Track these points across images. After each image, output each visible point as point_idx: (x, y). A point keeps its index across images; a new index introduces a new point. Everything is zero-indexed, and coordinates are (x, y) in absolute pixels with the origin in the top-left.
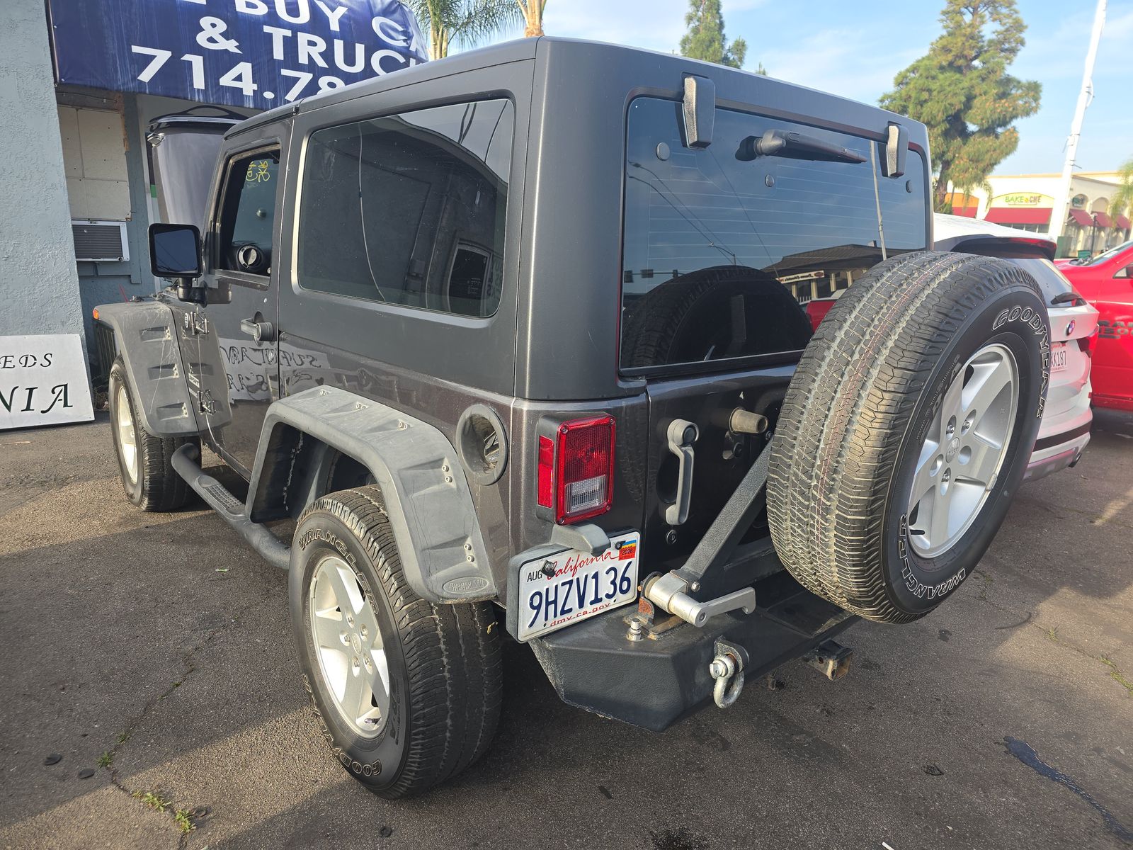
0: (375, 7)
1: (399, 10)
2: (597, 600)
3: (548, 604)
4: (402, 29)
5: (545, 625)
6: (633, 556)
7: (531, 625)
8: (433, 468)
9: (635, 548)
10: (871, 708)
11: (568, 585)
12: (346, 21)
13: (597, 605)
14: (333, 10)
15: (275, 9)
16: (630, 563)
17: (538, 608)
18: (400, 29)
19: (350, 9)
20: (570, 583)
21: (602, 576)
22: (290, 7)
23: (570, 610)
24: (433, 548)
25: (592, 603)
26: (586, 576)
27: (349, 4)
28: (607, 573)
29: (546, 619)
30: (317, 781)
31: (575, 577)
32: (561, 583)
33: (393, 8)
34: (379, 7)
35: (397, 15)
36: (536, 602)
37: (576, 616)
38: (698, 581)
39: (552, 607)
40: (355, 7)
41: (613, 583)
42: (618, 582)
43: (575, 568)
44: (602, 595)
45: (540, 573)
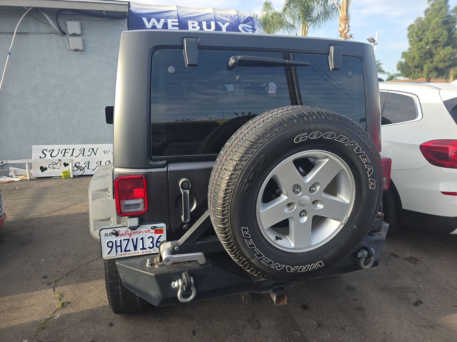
0: (241, 21)
1: (251, 20)
2: (143, 248)
3: (117, 246)
4: (252, 27)
5: (116, 255)
6: (162, 233)
7: (109, 253)
8: (105, 191)
9: (163, 230)
10: (344, 328)
11: (127, 241)
12: (229, 28)
13: (145, 251)
14: (224, 24)
15: (202, 27)
16: (160, 236)
17: (112, 247)
18: (251, 27)
19: (231, 23)
20: (128, 240)
21: (146, 239)
22: (208, 26)
23: (130, 251)
24: (98, 221)
25: (141, 249)
26: (137, 238)
27: (230, 21)
28: (149, 238)
29: (117, 252)
30: (106, 302)
31: (131, 238)
32: (123, 239)
33: (248, 20)
34: (242, 20)
35: (250, 23)
36: (110, 244)
37: (133, 253)
38: (179, 246)
39: (119, 249)
40: (233, 22)
41: (152, 242)
42: (155, 242)
43: (131, 234)
44: (146, 246)
45: (111, 234)
